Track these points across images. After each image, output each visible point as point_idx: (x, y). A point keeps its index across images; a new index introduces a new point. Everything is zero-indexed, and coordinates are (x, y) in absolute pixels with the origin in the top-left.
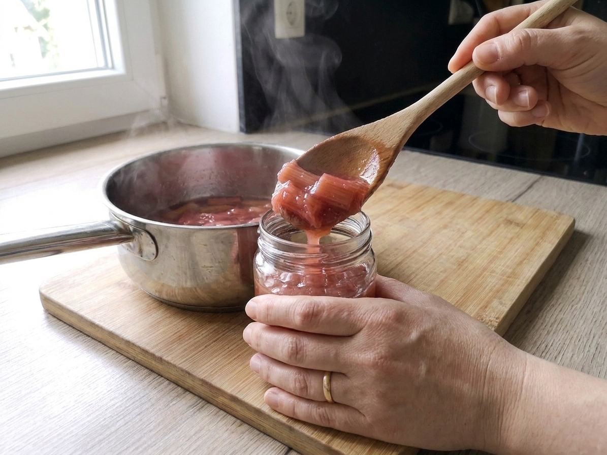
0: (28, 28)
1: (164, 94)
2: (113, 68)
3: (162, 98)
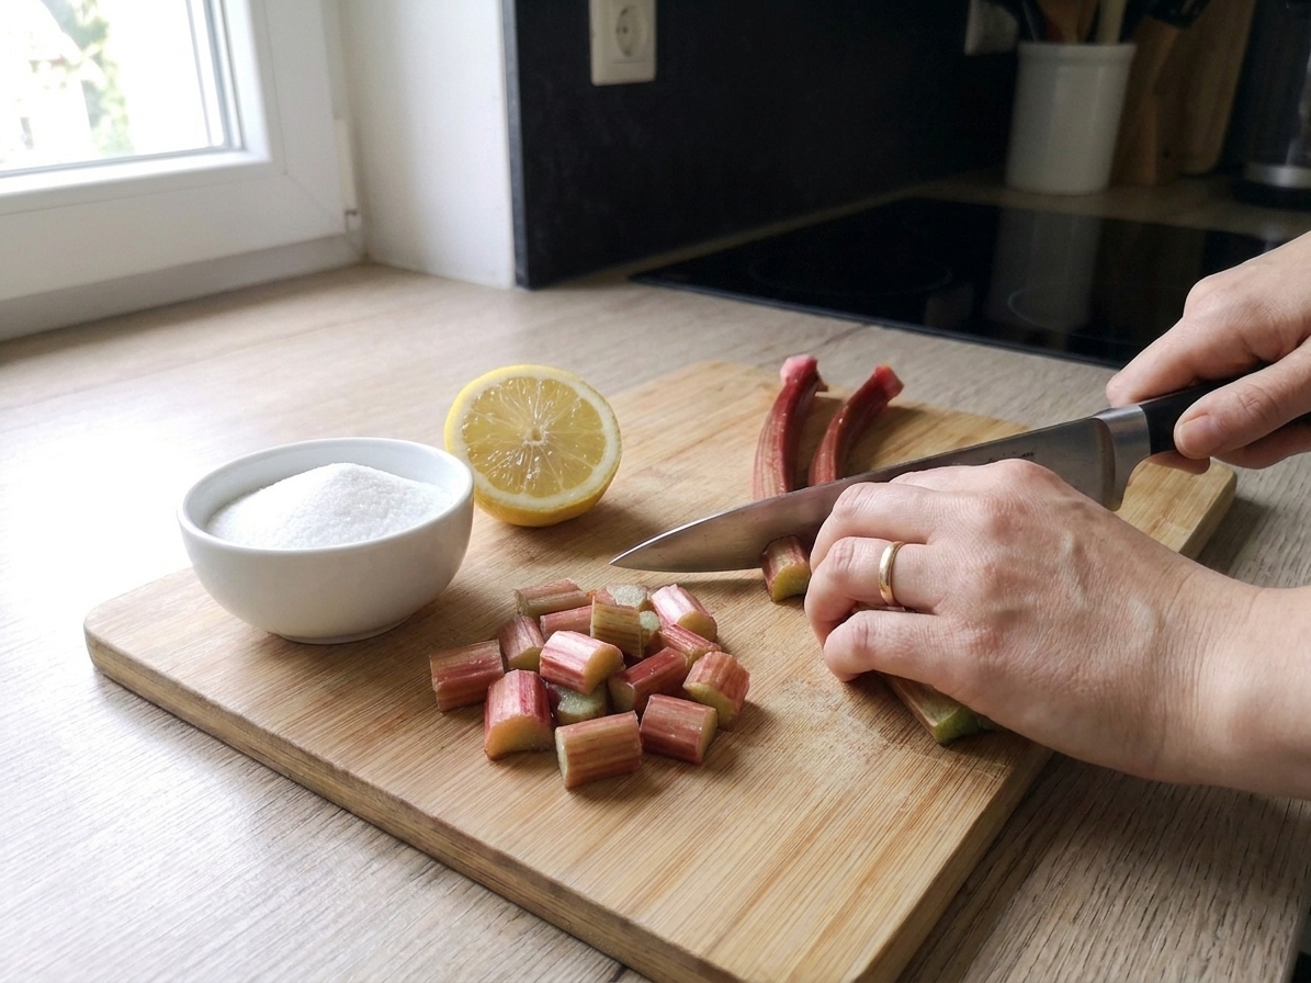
0: (59, 62)
1: (352, 204)
2: (243, 148)
3: (349, 213)
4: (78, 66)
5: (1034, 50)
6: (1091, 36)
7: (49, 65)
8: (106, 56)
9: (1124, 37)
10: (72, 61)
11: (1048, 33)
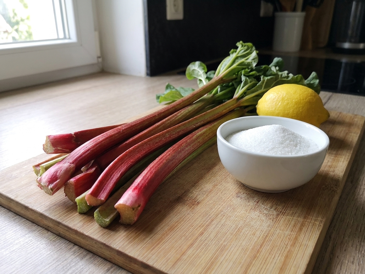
0: (6, 32)
1: (99, 55)
2: (70, 38)
3: (99, 57)
4: (11, 33)
5: (279, 14)
6: (294, 10)
7: (3, 32)
8: (20, 30)
9: (303, 10)
10: (9, 31)
11: (283, 9)
